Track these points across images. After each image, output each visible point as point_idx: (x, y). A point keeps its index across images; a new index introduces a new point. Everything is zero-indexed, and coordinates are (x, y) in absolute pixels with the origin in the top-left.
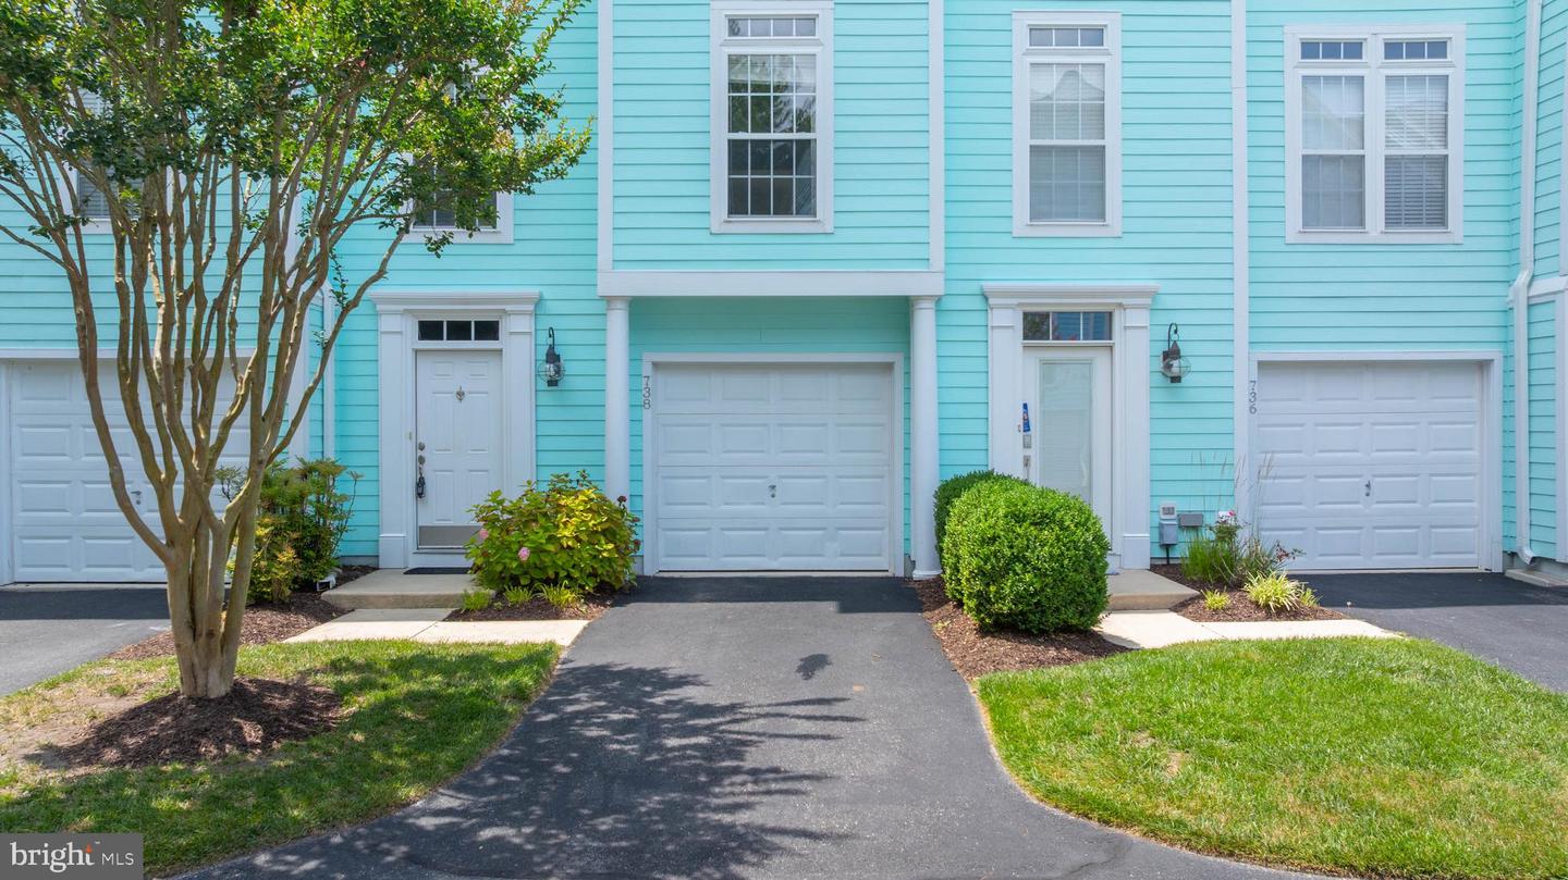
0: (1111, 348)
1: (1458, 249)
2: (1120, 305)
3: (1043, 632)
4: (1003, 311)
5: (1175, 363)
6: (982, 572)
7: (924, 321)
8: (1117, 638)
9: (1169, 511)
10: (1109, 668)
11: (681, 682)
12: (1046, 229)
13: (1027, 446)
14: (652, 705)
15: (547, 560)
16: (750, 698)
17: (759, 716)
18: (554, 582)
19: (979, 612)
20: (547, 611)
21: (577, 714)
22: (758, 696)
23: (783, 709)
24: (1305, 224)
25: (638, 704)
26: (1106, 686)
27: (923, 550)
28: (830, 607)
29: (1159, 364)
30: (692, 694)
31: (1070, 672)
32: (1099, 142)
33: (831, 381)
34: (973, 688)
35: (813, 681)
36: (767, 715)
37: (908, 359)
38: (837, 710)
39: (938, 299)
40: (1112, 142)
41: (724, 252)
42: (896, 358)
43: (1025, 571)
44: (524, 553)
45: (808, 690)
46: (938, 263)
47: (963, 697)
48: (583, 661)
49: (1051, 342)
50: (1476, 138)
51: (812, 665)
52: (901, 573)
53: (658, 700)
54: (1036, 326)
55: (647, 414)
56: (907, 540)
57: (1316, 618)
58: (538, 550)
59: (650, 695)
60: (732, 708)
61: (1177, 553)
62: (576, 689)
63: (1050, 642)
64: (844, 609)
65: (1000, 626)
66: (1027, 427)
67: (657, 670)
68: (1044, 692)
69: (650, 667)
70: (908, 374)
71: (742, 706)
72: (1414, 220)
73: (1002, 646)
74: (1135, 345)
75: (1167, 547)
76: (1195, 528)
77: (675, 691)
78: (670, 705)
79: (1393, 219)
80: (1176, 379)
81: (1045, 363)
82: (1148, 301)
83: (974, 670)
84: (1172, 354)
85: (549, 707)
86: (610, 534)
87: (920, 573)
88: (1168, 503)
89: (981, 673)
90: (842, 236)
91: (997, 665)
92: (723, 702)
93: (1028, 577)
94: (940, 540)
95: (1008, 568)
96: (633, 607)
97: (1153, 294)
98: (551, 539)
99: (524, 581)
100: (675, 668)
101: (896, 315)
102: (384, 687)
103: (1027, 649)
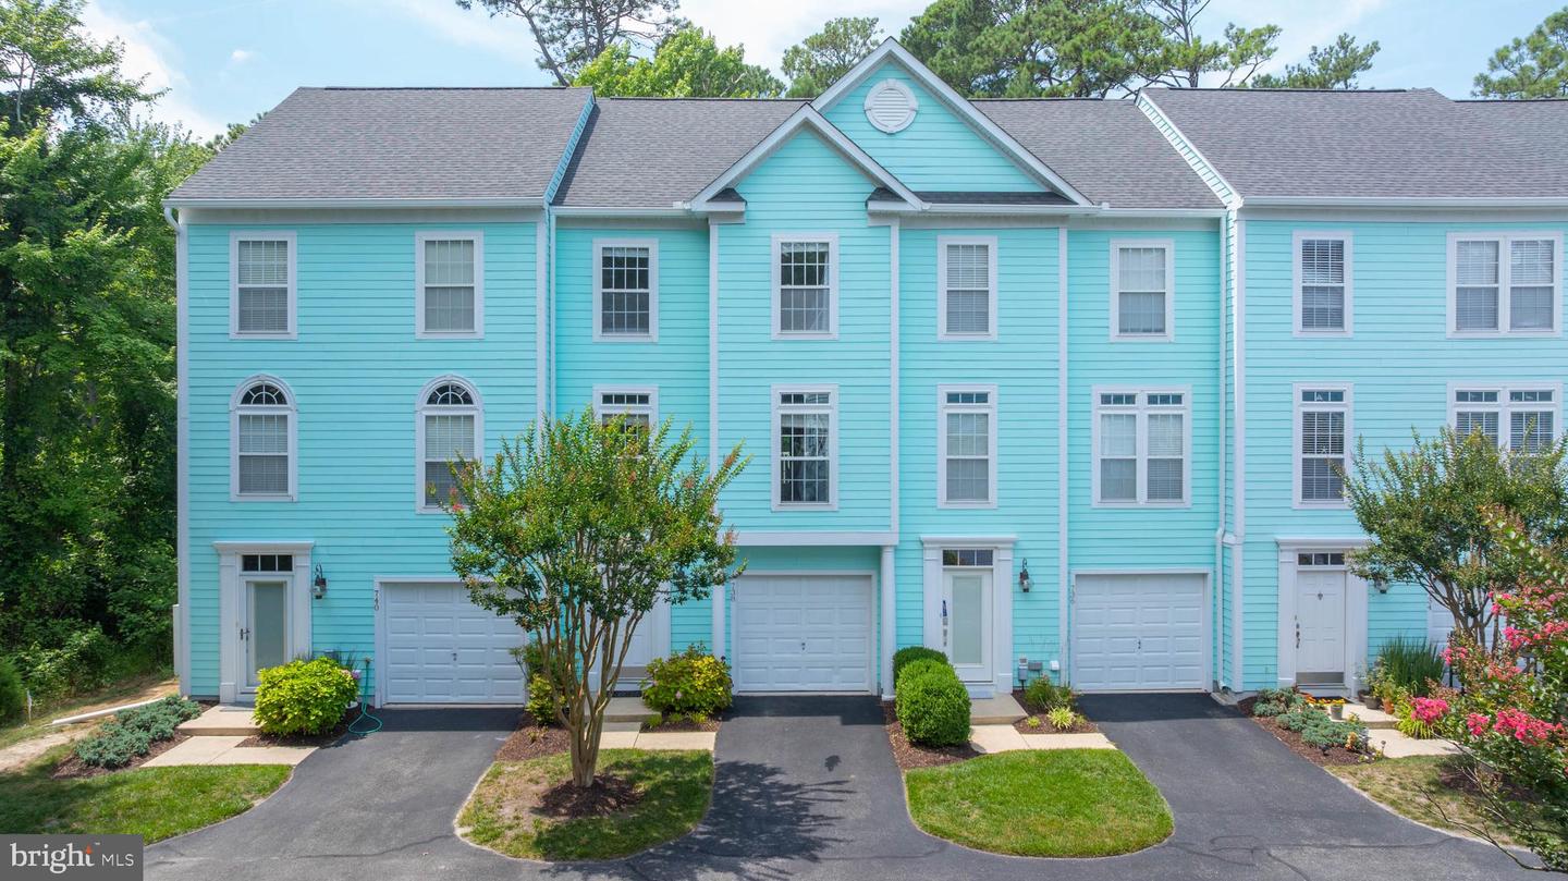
0: (992, 570)
1: (1188, 511)
2: (996, 548)
3: (938, 747)
4: (931, 551)
5: (1025, 582)
6: (911, 718)
7: (888, 559)
8: (978, 746)
9: (1024, 661)
10: (966, 766)
11: (773, 772)
12: (957, 504)
13: (945, 624)
14: (764, 785)
15: (690, 698)
16: (807, 782)
17: (812, 790)
18: (692, 709)
19: (910, 736)
20: (692, 726)
21: (735, 789)
22: (810, 780)
23: (821, 787)
24: (1102, 497)
25: (760, 785)
26: (960, 777)
27: (887, 683)
28: (835, 720)
29: (1018, 579)
30: (778, 778)
31: (949, 769)
32: (985, 457)
33: (837, 584)
34: (904, 778)
35: (832, 773)
36: (815, 790)
37: (879, 573)
38: (845, 787)
39: (896, 549)
40: (993, 456)
41: (777, 521)
42: (873, 573)
43: (930, 718)
44: (679, 695)
45: (831, 777)
46: (895, 527)
47: (899, 781)
48: (725, 759)
49: (958, 567)
50: (1199, 449)
51: (832, 762)
52: (875, 694)
53: (766, 782)
54: (949, 558)
55: (733, 604)
56: (879, 674)
57: (1082, 732)
58: (686, 693)
59: (761, 779)
60: (799, 786)
61: (1028, 684)
62: (727, 777)
63: (942, 752)
64: (845, 723)
65: (918, 743)
66: (945, 613)
67: (760, 765)
68: (934, 780)
69: (758, 763)
70: (879, 581)
71: (803, 785)
72: (1165, 496)
73: (920, 753)
74: (1004, 569)
75: (1022, 681)
76: (1038, 671)
77: (772, 777)
78: (773, 785)
79: (1151, 495)
80: (1026, 590)
81: (955, 578)
82: (1011, 546)
83: (906, 766)
84: (1024, 576)
85: (722, 786)
86: (721, 682)
87: (886, 697)
88: (1024, 656)
89: (909, 768)
90: (843, 512)
91: (916, 764)
92: (795, 783)
93: (932, 722)
94: (895, 682)
95: (923, 717)
96: (734, 721)
97: (1014, 542)
98: (692, 687)
99: (677, 709)
100: (769, 765)
101: (874, 554)
102: (649, 778)
103: (931, 755)
